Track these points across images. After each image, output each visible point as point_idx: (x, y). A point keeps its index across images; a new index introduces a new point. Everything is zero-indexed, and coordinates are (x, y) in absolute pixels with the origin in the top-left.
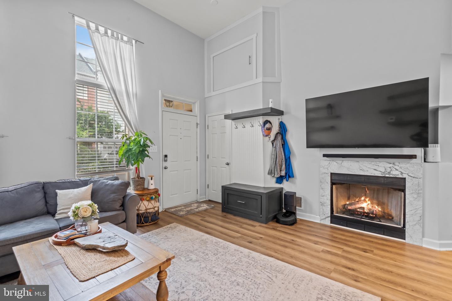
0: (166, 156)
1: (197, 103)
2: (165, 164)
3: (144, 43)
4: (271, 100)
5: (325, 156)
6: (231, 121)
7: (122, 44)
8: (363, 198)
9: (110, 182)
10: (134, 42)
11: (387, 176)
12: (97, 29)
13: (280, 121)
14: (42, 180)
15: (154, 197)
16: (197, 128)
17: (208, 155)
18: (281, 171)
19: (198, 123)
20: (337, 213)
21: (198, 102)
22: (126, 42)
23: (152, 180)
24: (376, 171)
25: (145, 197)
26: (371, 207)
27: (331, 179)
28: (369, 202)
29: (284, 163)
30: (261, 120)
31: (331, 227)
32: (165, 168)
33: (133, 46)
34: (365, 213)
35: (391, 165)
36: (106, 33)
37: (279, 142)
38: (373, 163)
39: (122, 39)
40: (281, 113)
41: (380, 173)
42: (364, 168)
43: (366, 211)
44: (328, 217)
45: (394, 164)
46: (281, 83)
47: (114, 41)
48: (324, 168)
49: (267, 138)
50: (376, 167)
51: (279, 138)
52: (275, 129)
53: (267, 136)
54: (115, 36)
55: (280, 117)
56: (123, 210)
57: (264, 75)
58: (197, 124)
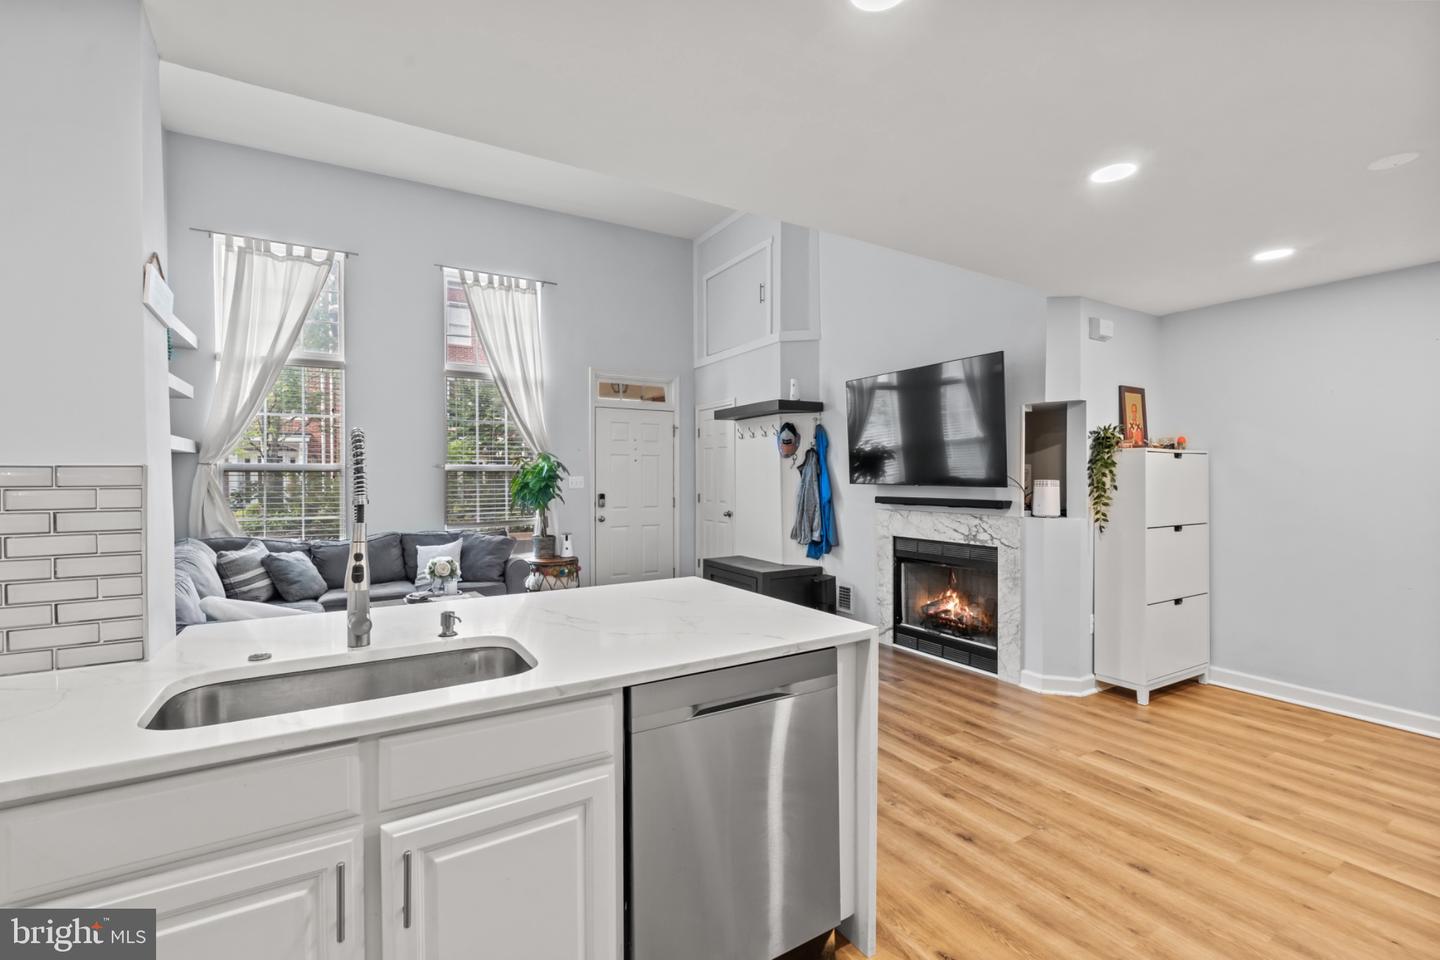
0: (602, 496)
1: (673, 385)
2: (601, 512)
3: (556, 284)
4: (792, 381)
5: (879, 500)
6: (732, 422)
7: (518, 295)
8: (948, 594)
9: (488, 537)
10: (539, 285)
11: (972, 543)
12: (477, 280)
13: (818, 423)
14: (401, 530)
15: (566, 571)
16: (674, 436)
17: (699, 495)
18: (812, 531)
19: (677, 424)
20: (907, 623)
21: (678, 380)
22: (524, 291)
23: (567, 539)
24: (956, 533)
25: (550, 570)
26: (959, 611)
27: (895, 550)
28: (957, 601)
29: (818, 514)
30: (777, 421)
31: (897, 652)
32: (602, 520)
33: (536, 293)
34: (951, 621)
35: (977, 522)
36: (491, 282)
37: (810, 470)
38: (952, 517)
39: (517, 286)
40: (818, 407)
41: (962, 536)
42: (940, 527)
43: (953, 617)
44: (889, 629)
45: (981, 519)
46: (821, 342)
47: (504, 292)
48: (883, 526)
49: (790, 460)
50: (956, 525)
51: (813, 461)
52: (807, 441)
53: (787, 456)
54: (506, 284)
55: (817, 415)
56: (504, 581)
57: (785, 327)
58: (674, 428)
